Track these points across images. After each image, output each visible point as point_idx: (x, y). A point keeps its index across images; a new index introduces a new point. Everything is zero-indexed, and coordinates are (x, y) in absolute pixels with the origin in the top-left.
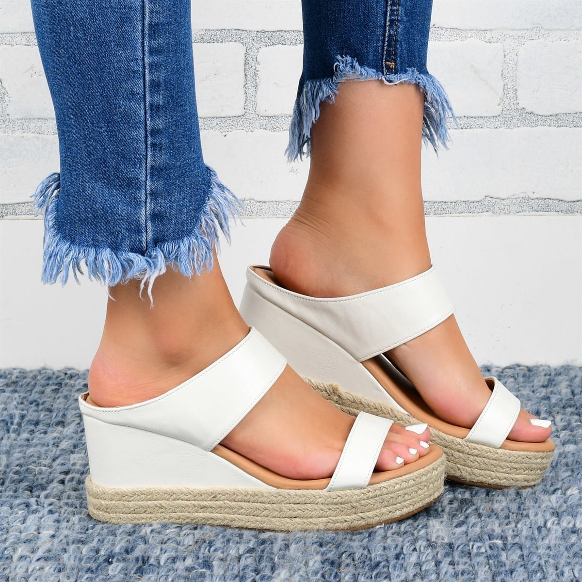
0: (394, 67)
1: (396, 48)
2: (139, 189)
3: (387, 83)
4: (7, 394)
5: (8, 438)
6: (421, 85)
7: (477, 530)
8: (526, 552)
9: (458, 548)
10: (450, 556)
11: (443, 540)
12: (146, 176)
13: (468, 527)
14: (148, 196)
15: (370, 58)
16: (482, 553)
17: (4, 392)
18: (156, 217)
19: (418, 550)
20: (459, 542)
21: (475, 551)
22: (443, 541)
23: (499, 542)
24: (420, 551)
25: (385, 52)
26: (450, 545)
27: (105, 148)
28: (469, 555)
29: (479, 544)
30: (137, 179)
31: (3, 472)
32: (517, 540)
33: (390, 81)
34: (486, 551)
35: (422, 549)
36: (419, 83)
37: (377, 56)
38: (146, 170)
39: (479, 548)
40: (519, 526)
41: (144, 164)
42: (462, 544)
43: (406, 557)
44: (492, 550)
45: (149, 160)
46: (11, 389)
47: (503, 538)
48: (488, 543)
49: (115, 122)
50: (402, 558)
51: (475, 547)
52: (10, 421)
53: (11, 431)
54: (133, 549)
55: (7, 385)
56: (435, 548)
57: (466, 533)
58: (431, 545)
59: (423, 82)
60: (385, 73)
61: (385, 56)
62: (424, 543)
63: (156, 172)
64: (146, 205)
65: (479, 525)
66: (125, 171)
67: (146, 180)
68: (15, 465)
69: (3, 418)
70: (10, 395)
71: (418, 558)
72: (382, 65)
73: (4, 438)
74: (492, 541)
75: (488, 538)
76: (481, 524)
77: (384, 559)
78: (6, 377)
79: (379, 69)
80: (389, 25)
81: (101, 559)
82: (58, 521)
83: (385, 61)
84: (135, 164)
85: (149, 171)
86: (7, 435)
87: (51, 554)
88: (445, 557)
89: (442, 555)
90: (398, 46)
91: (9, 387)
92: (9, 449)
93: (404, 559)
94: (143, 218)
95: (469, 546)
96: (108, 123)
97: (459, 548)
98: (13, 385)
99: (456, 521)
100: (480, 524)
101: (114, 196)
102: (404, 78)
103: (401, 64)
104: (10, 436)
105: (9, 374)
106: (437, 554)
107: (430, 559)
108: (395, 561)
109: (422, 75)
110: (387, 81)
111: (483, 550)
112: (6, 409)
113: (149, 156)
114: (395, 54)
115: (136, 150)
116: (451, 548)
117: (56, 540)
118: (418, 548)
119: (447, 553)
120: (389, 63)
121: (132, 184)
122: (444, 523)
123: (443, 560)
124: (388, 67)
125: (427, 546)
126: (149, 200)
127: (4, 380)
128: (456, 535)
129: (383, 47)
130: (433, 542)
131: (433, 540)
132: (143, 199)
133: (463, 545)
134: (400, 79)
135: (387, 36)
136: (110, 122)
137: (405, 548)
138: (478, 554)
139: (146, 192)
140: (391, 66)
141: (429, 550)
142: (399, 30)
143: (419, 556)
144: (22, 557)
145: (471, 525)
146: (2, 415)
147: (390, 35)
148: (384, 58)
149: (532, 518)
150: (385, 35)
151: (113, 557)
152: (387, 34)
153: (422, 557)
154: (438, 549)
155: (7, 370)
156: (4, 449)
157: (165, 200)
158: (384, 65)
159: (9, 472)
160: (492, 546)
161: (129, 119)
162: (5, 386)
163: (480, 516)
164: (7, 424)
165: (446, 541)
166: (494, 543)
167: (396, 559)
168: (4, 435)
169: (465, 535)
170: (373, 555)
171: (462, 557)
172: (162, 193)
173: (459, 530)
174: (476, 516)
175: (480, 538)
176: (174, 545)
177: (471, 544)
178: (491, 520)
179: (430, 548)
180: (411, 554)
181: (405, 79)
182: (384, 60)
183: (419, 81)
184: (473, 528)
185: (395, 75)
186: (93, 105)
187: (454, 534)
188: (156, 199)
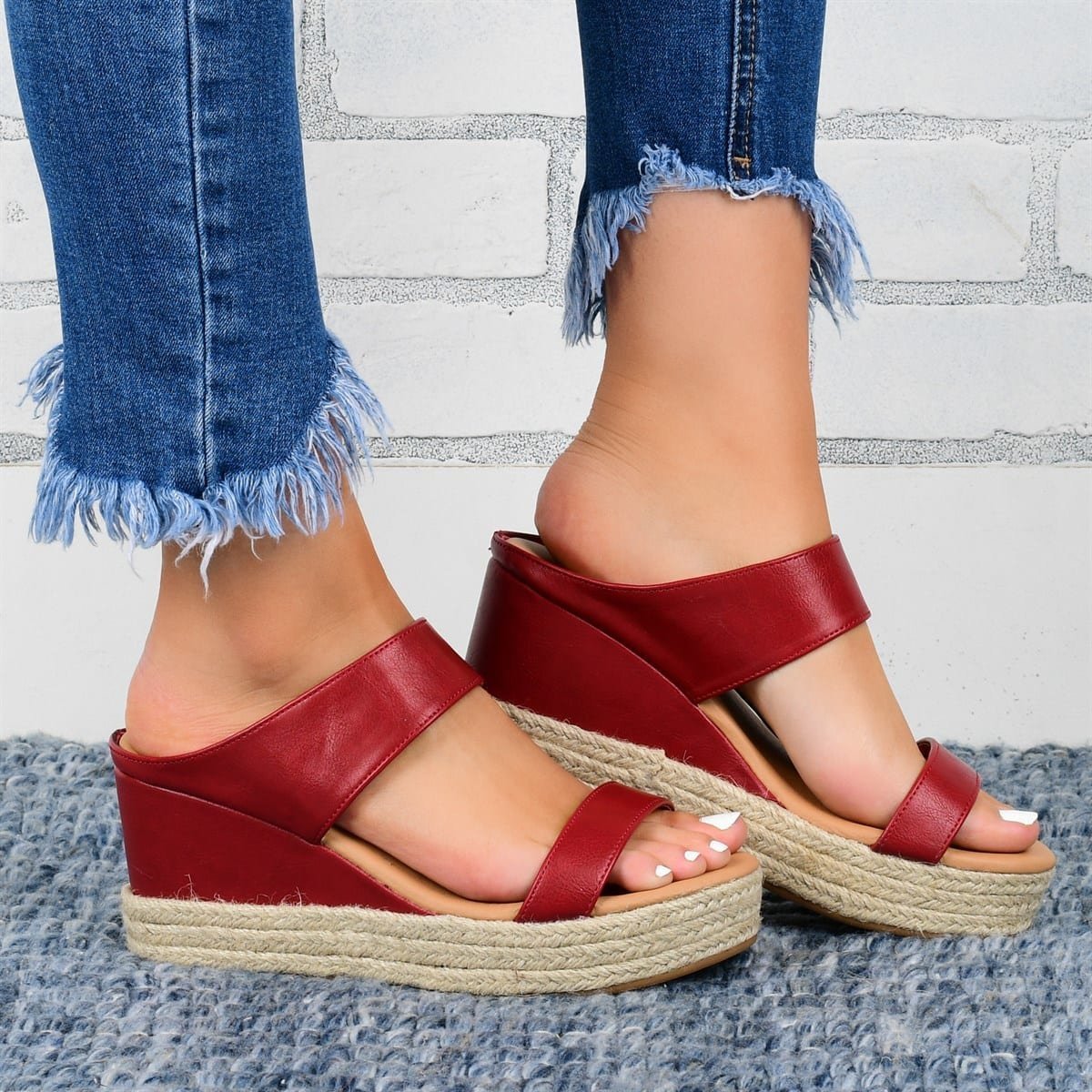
0: (748, 166)
1: (752, 131)
2: (192, 376)
3: (737, 197)
4: (96, 790)
5: (97, 867)
6: (803, 200)
7: (969, 1033)
8: (1058, 1074)
9: (932, 1064)
10: (918, 1079)
11: (904, 1050)
12: (205, 353)
13: (952, 1029)
14: (209, 389)
15: (704, 149)
16: (977, 1075)
17: (90, 786)
18: (222, 427)
19: (857, 1070)
20: (935, 1054)
21: (964, 1070)
22: (905, 1053)
23: (1010, 1056)
24: (862, 1071)
25: (731, 138)
26: (918, 1060)
27: (130, 303)
28: (952, 1079)
29: (972, 1059)
30: (189, 358)
31: (86, 929)
32: (1043, 1052)
33: (742, 193)
34: (985, 1072)
35: (865, 1067)
36: (798, 195)
37: (717, 147)
38: (205, 343)
39: (972, 1065)
40: (1047, 1027)
41: (199, 332)
42: (940, 1058)
43: (835, 1082)
44: (996, 1069)
45: (208, 325)
46: (103, 780)
47: (1018, 1049)
48: (988, 1056)
49: (146, 256)
50: (828, 1084)
51: (964, 1064)
52: (100, 838)
53: (102, 855)
54: (324, 1067)
55: (96, 773)
56: (890, 1064)
57: (949, 1039)
58: (881, 1060)
59: (804, 194)
60: (732, 178)
61: (730, 146)
62: (870, 1058)
63: (223, 346)
64: (204, 405)
65: (972, 1025)
66: (167, 345)
67: (205, 360)
68: (109, 918)
69: (87, 833)
70: (102, 790)
71: (857, 1084)
72: (727, 162)
73: (90, 867)
74: (998, 1054)
75: (988, 1047)
76: (977, 1024)
77: (795, 1085)
78: (94, 759)
79: (721, 170)
80: (737, 90)
81: (266, 1081)
82: (187, 1014)
83: (732, 156)
84: (184, 332)
85: (209, 345)
86: (94, 863)
87: (172, 1072)
88: (907, 1081)
89: (902, 1078)
90: (756, 128)
91: (100, 776)
92: (97, 887)
93: (832, 1084)
94: (199, 428)
95: (953, 1062)
96: (133, 257)
97: (936, 1066)
98: (107, 773)
99: (929, 1019)
100: (974, 1022)
101: (152, 387)
102: (769, 185)
103: (761, 160)
104: (101, 864)
105: (100, 753)
106: (893, 1076)
107: (880, 1084)
108: (815, 1088)
109: (804, 182)
110: (736, 192)
111: (979, 1070)
112: (93, 816)
113: (208, 319)
114: (751, 143)
115: (185, 306)
116: (919, 1065)
117: (181, 1048)
118: (857, 1066)
119: (911, 1073)
120: (740, 159)
121: (181, 367)
122: (907, 1023)
123: (904, 1087)
124: (737, 167)
125: (874, 1062)
126: (209, 397)
127: (89, 764)
128: (930, 1043)
129: (727, 129)
130: (885, 1055)
131: (885, 1052)
132: (200, 395)
133: (942, 1060)
134: (760, 189)
135: (734, 109)
136: (137, 257)
137: (833, 1067)
138: (969, 1077)
139: (204, 382)
140: (743, 166)
141: (879, 1070)
142: (757, 99)
143: (860, 1080)
144: (119, 1078)
145: (956, 1024)
146: (87, 827)
147: (739, 108)
148: (730, 150)
149: (1071, 1014)
150: (730, 108)
151: (288, 1078)
152: (733, 105)
153: (865, 1081)
154: (894, 1068)
155: (97, 746)
156: (89, 887)
157: (239, 397)
158: (730, 163)
159: (99, 930)
160: (996, 1062)
161: (169, 250)
162: (93, 774)
163: (974, 1009)
164: (95, 843)
165: (910, 1052)
166: (999, 1057)
167: (817, 1084)
168: (90, 863)
169: (947, 1042)
170: (774, 1079)
171: (940, 1081)
172: (234, 385)
173: (934, 1034)
174: (967, 1009)
175: (974, 1048)
176: (401, 1062)
177: (957, 1058)
178: (994, 1016)
179: (880, 1066)
180: (845, 1076)
181: (769, 189)
182: (730, 154)
183: (798, 192)
184: (961, 1030)
185: (751, 180)
186: (107, 225)
187: (926, 1041)
188: (222, 395)
